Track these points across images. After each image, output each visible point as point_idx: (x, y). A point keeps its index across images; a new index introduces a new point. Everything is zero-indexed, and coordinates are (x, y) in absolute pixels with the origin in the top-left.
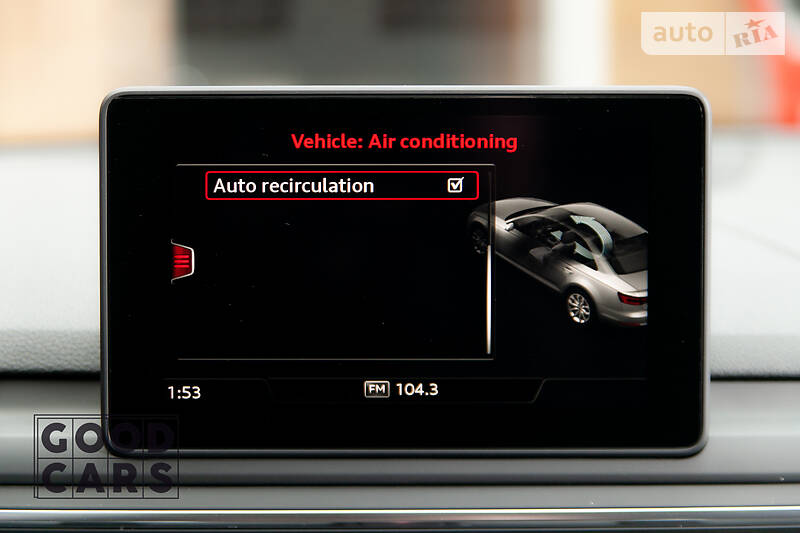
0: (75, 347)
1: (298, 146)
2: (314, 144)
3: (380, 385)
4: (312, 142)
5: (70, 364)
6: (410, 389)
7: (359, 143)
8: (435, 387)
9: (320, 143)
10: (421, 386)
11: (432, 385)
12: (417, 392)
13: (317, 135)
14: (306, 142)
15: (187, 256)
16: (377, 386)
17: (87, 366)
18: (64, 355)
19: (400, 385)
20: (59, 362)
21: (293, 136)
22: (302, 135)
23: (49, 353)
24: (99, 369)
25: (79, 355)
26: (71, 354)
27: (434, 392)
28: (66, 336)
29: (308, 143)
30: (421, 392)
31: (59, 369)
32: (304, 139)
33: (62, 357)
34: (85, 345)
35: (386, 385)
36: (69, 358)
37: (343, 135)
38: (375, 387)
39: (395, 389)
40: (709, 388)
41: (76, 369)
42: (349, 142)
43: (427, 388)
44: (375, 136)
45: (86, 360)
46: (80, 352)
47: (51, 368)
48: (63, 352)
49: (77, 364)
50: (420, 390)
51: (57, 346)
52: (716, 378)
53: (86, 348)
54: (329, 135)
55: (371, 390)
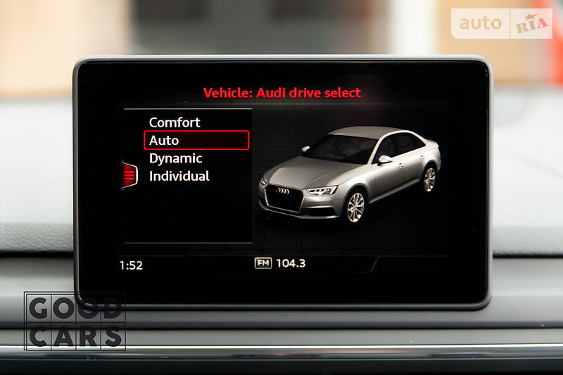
0: (56, 234)
1: (208, 96)
2: (219, 95)
3: (265, 260)
4: (218, 93)
5: (53, 246)
6: (286, 263)
7: (250, 94)
8: (303, 262)
9: (223, 94)
10: (293, 261)
11: (301, 260)
12: (291, 265)
13: (221, 89)
14: (213, 94)
15: (133, 172)
16: (264, 261)
17: (65, 248)
18: (49, 240)
19: (279, 260)
20: (45, 245)
21: (205, 89)
22: (211, 89)
23: (38, 239)
24: (72, 249)
25: (59, 240)
26: (53, 240)
27: (302, 265)
28: (50, 227)
29: (215, 93)
30: (294, 265)
31: (45, 249)
32: (212, 92)
33: (47, 242)
34: (64, 233)
35: (270, 260)
36: (52, 242)
37: (239, 89)
38: (262, 262)
39: (275, 263)
40: (492, 263)
41: (57, 250)
42: (243, 93)
43: (298, 263)
44: (261, 89)
45: (64, 244)
46: (59, 237)
47: (39, 249)
48: (48, 238)
49: (58, 246)
50: (293, 263)
51: (44, 234)
52: (496, 256)
53: (64, 235)
54: (229, 89)
55: (259, 263)
